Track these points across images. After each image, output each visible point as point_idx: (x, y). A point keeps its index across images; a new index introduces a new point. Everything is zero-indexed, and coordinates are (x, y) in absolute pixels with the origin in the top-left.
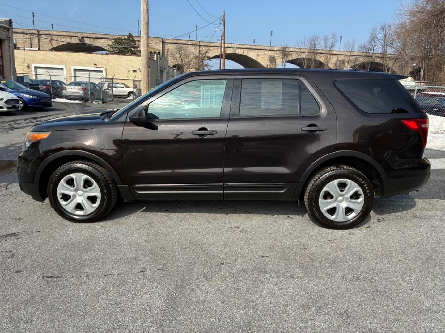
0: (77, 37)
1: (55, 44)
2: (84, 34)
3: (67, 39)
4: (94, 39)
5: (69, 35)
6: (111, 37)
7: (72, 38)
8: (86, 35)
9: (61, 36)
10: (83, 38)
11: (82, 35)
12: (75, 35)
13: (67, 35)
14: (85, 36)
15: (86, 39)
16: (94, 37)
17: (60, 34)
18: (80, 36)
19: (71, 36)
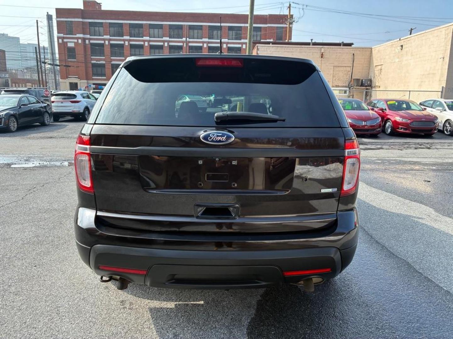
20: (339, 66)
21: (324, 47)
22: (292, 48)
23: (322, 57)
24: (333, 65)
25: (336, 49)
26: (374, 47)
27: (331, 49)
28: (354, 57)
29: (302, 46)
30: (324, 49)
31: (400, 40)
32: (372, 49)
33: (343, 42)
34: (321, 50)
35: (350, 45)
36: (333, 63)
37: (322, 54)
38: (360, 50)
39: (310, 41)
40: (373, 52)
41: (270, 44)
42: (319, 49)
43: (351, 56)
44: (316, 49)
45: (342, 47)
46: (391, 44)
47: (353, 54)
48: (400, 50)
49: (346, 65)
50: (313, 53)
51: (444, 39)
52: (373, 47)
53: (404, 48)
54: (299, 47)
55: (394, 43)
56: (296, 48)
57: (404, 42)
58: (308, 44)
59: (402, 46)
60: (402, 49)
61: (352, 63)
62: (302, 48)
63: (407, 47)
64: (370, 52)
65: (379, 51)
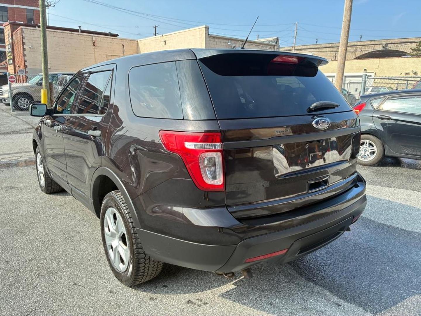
0: (381, 44)
1: (358, 54)
2: (388, 41)
3: (370, 47)
4: (398, 44)
5: (374, 43)
6: (416, 41)
7: (376, 46)
8: (391, 41)
9: (366, 45)
10: (387, 44)
11: (386, 42)
12: (379, 43)
13: (371, 44)
14: (389, 43)
15: (389, 46)
16: (399, 42)
17: (365, 44)
18: (384, 43)
19: (375, 45)
20: (111, 55)
21: (95, 35)
22: (62, 34)
23: (94, 45)
24: (106, 54)
25: (107, 39)
26: (140, 40)
27: (102, 38)
28: (124, 47)
29: (73, 33)
30: (95, 37)
31: (162, 36)
32: (138, 41)
33: (110, 33)
34: (92, 38)
35: (116, 35)
36: (106, 52)
37: (94, 42)
38: (128, 41)
39: (78, 28)
40: (140, 44)
41: (36, 27)
42: (90, 37)
43: (121, 47)
44: (87, 36)
45: (109, 37)
46: (155, 39)
47: (123, 45)
48: (164, 45)
49: (117, 55)
50: (85, 40)
51: (199, 38)
52: (138, 40)
53: (167, 43)
54: (69, 33)
55: (157, 38)
56: (66, 34)
57: (166, 38)
58: (77, 31)
59: (165, 41)
60: (165, 44)
61: (122, 52)
62: (72, 35)
63: (169, 43)
64: (136, 44)
65: (145, 44)
